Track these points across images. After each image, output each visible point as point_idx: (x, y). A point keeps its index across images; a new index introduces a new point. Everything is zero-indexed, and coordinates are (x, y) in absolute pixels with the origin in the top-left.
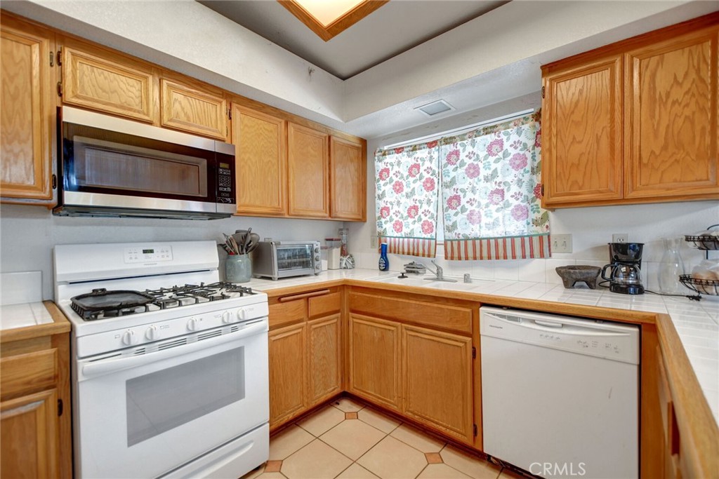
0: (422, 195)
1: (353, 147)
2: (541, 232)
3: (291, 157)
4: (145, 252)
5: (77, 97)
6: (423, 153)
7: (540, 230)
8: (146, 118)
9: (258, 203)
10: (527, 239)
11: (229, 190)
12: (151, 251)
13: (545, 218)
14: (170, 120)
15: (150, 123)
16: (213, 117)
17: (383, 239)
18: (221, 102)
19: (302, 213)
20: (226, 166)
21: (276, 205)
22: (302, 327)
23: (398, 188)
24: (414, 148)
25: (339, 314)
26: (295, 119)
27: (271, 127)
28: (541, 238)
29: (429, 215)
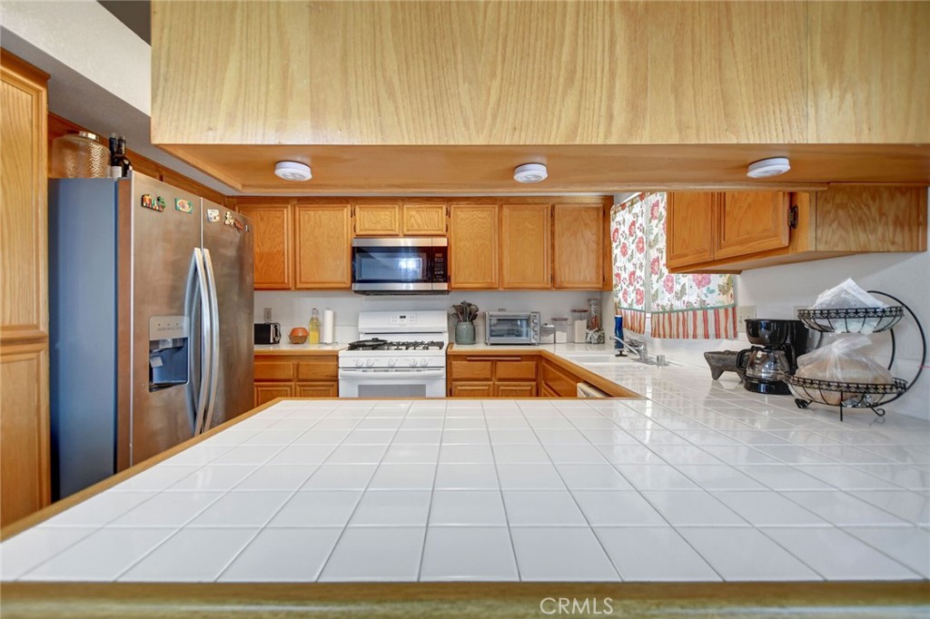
0: (637, 258)
1: (587, 209)
2: (726, 304)
3: (506, 236)
4: (401, 317)
5: (361, 230)
6: (637, 208)
7: (725, 300)
8: (394, 233)
9: (471, 280)
10: (711, 314)
11: (442, 272)
12: (404, 317)
13: (731, 284)
14: (408, 230)
15: (396, 236)
16: (436, 219)
17: (619, 310)
18: (442, 208)
19: (517, 285)
20: (440, 255)
21: (489, 281)
23: (624, 251)
24: (632, 203)
25: (534, 383)
26: (511, 200)
27: (485, 214)
28: (726, 311)
29: (641, 283)
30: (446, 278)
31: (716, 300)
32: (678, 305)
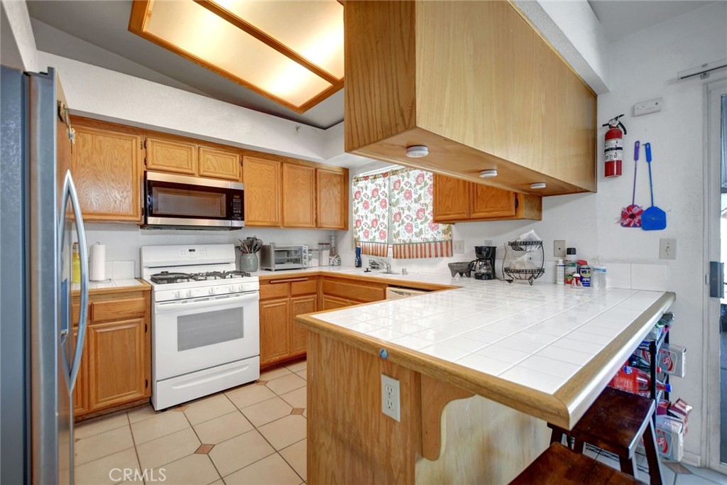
0: (379, 211)
1: (336, 175)
2: (447, 239)
3: (285, 187)
4: (190, 250)
5: (154, 164)
6: (380, 181)
7: (446, 237)
8: (190, 172)
9: (260, 219)
10: (438, 244)
11: (240, 212)
12: (194, 250)
13: (449, 229)
14: (204, 171)
15: (192, 175)
16: (231, 166)
17: (358, 243)
18: (236, 156)
19: (293, 225)
20: (238, 197)
21: (274, 220)
22: (286, 301)
23: (366, 206)
24: (375, 177)
25: (316, 295)
26: (289, 160)
27: (271, 168)
28: (447, 243)
29: (384, 226)
30: (242, 217)
31: (440, 237)
32: (415, 240)
